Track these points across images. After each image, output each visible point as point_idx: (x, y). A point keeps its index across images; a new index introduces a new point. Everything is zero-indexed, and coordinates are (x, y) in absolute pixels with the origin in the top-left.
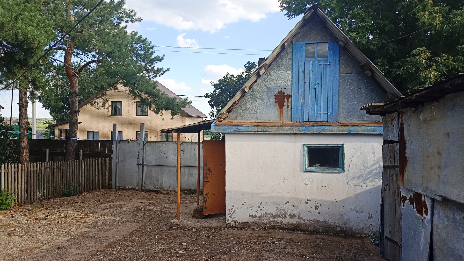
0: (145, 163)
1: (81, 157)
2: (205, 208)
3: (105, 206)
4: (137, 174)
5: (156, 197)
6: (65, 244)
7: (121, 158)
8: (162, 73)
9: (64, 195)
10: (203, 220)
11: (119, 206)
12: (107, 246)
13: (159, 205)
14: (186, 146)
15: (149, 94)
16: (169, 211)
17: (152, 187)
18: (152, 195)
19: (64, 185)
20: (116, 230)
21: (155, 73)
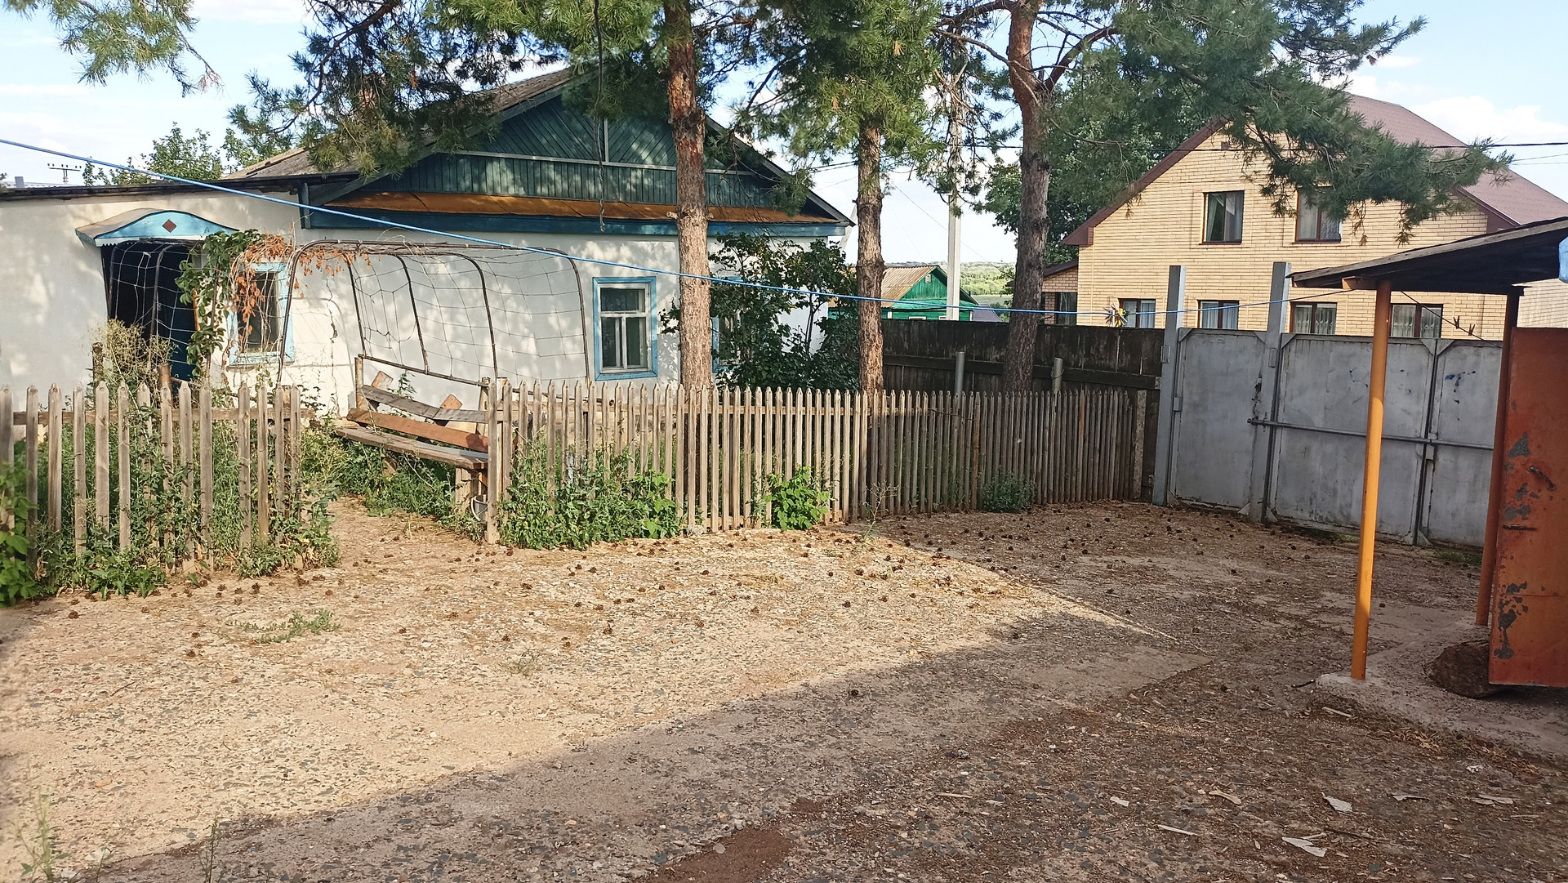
0: (1282, 418)
1: (1057, 383)
2: (1500, 654)
3: (1094, 564)
4: (1247, 459)
5: (1307, 557)
6: (885, 684)
7: (1191, 393)
8: (1385, 45)
9: (984, 506)
10: (1481, 705)
11: (1142, 571)
12: (1015, 729)
13: (1304, 593)
14: (1471, 359)
15: (1304, 135)
16: (1337, 628)
17: (1306, 515)
18: (1294, 548)
19: (983, 473)
20: (1086, 665)
21: (1352, 50)
